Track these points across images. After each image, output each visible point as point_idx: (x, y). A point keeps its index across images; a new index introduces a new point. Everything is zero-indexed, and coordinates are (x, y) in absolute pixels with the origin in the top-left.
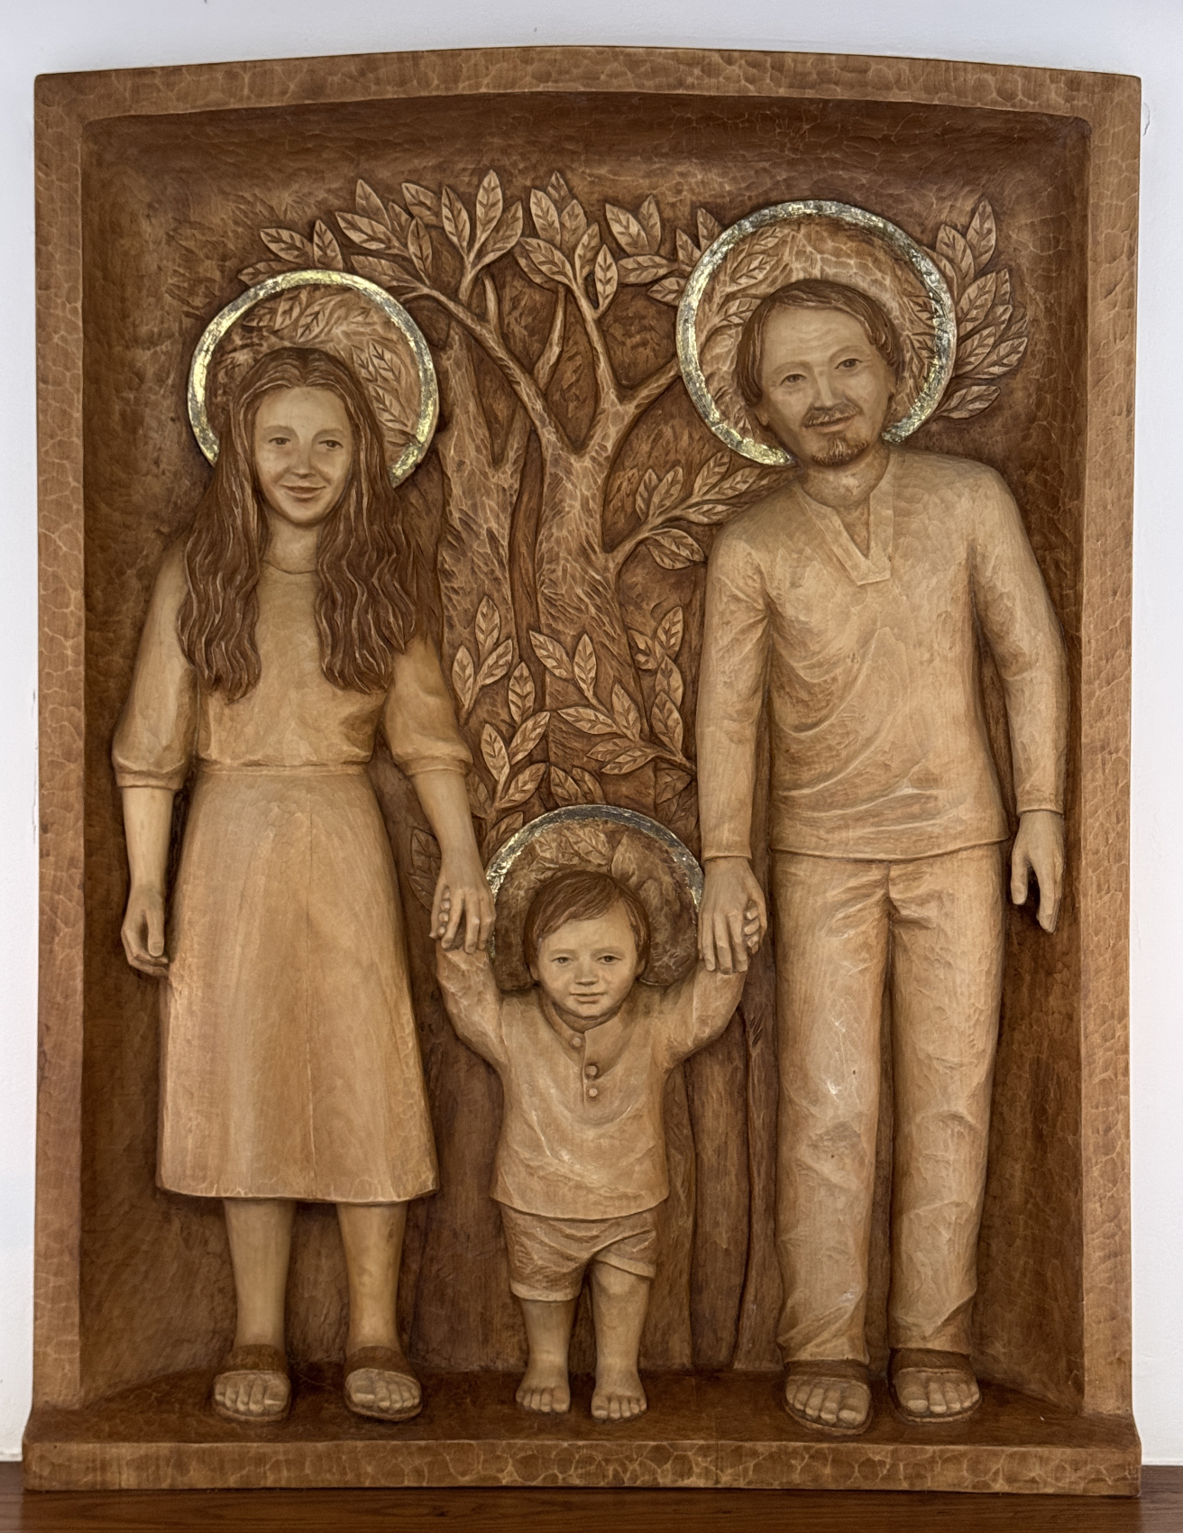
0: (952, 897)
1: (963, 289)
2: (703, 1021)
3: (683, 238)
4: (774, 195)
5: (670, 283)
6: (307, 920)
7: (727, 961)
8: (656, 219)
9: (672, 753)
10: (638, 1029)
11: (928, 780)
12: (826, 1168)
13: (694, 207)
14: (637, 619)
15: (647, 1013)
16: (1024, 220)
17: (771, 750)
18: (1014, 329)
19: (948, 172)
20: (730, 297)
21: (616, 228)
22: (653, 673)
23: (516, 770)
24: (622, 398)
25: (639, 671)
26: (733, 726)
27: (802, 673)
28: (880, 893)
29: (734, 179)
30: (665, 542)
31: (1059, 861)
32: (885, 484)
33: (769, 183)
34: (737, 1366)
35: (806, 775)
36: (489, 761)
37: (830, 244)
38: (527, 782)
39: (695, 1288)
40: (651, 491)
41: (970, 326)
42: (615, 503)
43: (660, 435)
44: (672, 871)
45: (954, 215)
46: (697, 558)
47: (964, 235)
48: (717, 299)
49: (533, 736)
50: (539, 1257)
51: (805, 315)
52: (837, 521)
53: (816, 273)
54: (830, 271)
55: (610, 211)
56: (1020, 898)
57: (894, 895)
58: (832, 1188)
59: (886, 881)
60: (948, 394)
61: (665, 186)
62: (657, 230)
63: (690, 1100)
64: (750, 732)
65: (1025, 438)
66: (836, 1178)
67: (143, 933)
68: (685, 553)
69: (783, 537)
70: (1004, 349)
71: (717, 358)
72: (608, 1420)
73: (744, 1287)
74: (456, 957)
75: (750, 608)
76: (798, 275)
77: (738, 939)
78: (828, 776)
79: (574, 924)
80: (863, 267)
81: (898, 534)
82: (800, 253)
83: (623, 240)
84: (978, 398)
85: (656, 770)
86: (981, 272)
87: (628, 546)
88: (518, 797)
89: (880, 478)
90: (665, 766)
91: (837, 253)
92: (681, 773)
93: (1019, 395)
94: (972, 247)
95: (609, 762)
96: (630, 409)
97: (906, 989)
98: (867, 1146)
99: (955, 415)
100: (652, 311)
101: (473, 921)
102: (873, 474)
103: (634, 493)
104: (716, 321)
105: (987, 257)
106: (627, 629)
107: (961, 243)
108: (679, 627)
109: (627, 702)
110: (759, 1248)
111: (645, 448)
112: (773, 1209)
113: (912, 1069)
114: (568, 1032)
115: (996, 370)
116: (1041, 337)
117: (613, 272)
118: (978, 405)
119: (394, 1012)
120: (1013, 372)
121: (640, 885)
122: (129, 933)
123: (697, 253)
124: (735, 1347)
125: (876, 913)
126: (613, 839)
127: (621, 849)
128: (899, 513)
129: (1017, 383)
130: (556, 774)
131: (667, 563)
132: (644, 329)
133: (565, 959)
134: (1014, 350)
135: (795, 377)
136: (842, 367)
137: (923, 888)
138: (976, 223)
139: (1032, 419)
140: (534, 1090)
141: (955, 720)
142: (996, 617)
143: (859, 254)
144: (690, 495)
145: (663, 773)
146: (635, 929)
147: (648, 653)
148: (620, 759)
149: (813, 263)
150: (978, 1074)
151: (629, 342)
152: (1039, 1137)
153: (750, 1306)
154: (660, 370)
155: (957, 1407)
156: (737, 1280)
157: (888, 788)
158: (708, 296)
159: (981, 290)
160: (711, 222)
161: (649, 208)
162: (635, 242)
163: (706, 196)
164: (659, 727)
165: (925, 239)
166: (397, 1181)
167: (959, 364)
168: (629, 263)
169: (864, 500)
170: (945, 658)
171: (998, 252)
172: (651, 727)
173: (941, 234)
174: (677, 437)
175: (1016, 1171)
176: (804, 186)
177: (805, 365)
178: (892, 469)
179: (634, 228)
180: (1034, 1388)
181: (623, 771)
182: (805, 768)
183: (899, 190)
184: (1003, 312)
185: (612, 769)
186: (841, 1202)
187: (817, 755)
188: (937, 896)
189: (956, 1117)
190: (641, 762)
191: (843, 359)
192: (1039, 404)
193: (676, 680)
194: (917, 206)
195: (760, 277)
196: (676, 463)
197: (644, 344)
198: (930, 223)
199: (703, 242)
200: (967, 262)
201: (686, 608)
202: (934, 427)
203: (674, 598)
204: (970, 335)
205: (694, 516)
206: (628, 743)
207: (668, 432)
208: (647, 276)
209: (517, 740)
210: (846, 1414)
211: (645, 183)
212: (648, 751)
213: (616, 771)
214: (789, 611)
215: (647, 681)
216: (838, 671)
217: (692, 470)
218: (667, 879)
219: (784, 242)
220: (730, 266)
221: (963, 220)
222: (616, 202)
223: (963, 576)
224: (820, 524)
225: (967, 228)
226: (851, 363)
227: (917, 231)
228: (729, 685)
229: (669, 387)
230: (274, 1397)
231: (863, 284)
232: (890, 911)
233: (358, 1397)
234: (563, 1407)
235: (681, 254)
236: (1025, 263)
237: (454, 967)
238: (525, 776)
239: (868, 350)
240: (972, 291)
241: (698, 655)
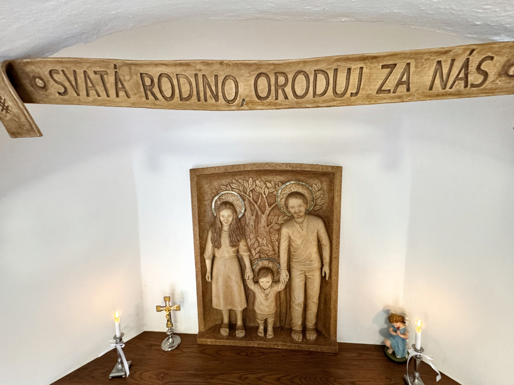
0: (314, 275)
1: (316, 193)
3: (277, 186)
4: (290, 180)
5: (276, 192)
7: (284, 283)
8: (273, 184)
9: (276, 252)
10: (272, 290)
11: (311, 261)
13: (279, 182)
14: (271, 235)
15: (273, 287)
16: (325, 184)
18: (323, 198)
19: (314, 177)
20: (284, 194)
21: (268, 185)
22: (274, 242)
23: (256, 254)
24: (269, 207)
25: (272, 241)
26: (284, 251)
27: (294, 246)
28: (304, 274)
29: (284, 178)
30: (275, 226)
31: (329, 271)
32: (305, 221)
33: (289, 178)
34: (286, 326)
36: (253, 253)
37: (297, 187)
38: (257, 256)
39: (280, 316)
40: (273, 219)
41: (317, 198)
42: (268, 220)
43: (274, 212)
44: (277, 267)
45: (315, 183)
46: (280, 228)
47: (316, 185)
48: (282, 194)
49: (258, 250)
50: (259, 318)
51: (294, 199)
52: (299, 226)
53: (296, 191)
54: (298, 190)
55: (267, 183)
56: (323, 275)
57: (306, 274)
59: (305, 273)
60: (314, 207)
61: (275, 179)
62: (274, 185)
64: (287, 252)
65: (325, 213)
66: (298, 309)
67: (208, 277)
68: (278, 227)
69: (291, 228)
70: (322, 201)
71: (282, 202)
72: (268, 339)
73: (286, 317)
74: (248, 281)
75: (287, 237)
76: (293, 191)
77: (285, 280)
78: (298, 259)
79: (263, 278)
80: (302, 190)
81: (307, 228)
82: (293, 188)
83: (269, 187)
84: (318, 207)
85: (274, 254)
86: (319, 191)
87: (270, 226)
88: (256, 257)
89: (304, 220)
91: (299, 188)
93: (324, 207)
94: (317, 187)
96: (270, 209)
97: (308, 285)
99: (315, 209)
100: (273, 195)
101: (250, 277)
102: (303, 219)
103: (271, 219)
104: (282, 197)
105: (319, 189)
106: (270, 236)
107: (316, 186)
108: (277, 236)
109: (271, 246)
111: (272, 213)
114: (263, 290)
115: (321, 204)
116: (327, 200)
117: (268, 191)
118: (318, 208)
119: (240, 287)
120: (323, 204)
122: (207, 278)
123: (279, 188)
124: (285, 324)
125: (304, 276)
126: (269, 263)
128: (307, 225)
129: (324, 206)
130: (261, 254)
131: (276, 228)
132: (272, 198)
133: (263, 282)
134: (323, 201)
135: (293, 208)
137: (310, 274)
138: (318, 184)
139: (326, 211)
140: (258, 297)
141: (315, 253)
142: (321, 239)
143: (302, 188)
144: (278, 220)
146: (272, 278)
147: (273, 239)
148: (270, 253)
149: (295, 189)
150: (317, 296)
151: (270, 199)
153: (287, 319)
154: (274, 203)
156: (285, 316)
157: (305, 262)
158: (281, 194)
159: (319, 193)
160: (281, 184)
161: (272, 182)
162: (270, 187)
163: (280, 180)
164: (275, 249)
165: (311, 186)
166: (241, 307)
167: (316, 203)
168: (270, 190)
169: (302, 223)
170: (314, 245)
171: (321, 188)
172: (274, 249)
173: (313, 185)
174: (277, 212)
176: (294, 179)
177: (294, 206)
178: (306, 218)
179: (270, 185)
180: (324, 333)
183: (308, 179)
184: (322, 196)
186: (299, 312)
188: (312, 275)
189: (315, 302)
192: (327, 209)
193: (277, 243)
194: (310, 181)
195: (288, 191)
196: (277, 215)
197: (272, 199)
198: (312, 184)
199: (280, 187)
200: (317, 189)
201: (278, 234)
202: (312, 211)
203: (276, 233)
204: (317, 199)
205: (279, 222)
206: (271, 251)
207: (275, 211)
208: (272, 191)
209: (256, 250)
210: (299, 340)
211: (272, 178)
212: (273, 252)
214: (292, 238)
215: (273, 243)
216: (299, 246)
217: (279, 216)
218: (276, 268)
219: (291, 187)
220: (284, 190)
221: (316, 183)
222: (268, 182)
223: (316, 234)
224: (296, 226)
225: (317, 184)
226: (300, 206)
227: (310, 185)
228: (284, 246)
229: (276, 205)
230: (227, 333)
231: (302, 192)
232: (306, 276)
235: (277, 188)
236: (325, 189)
237: (248, 282)
238: (257, 255)
239: (303, 204)
240: (318, 193)
241: (280, 240)
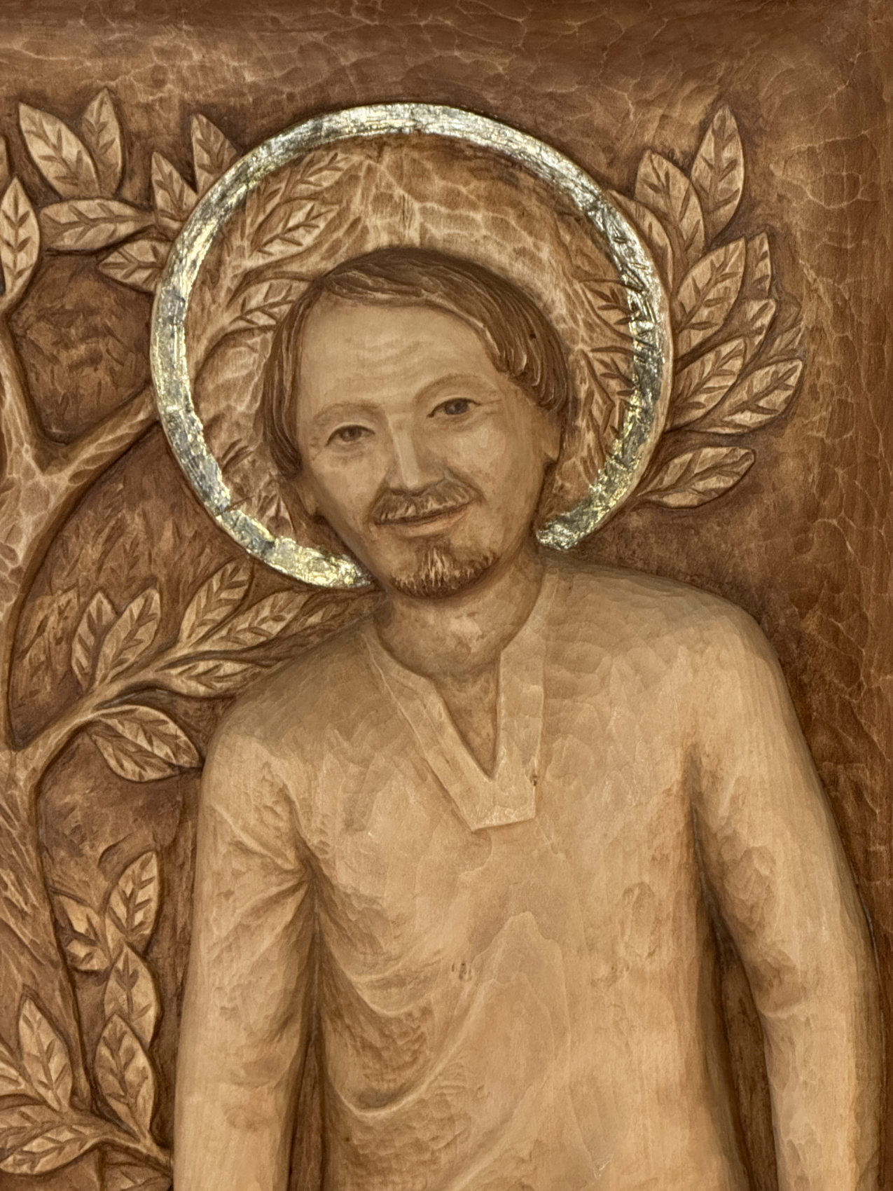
3: (163, 169)
4: (336, 93)
5: (141, 250)
8: (113, 134)
13: (187, 112)
14: (72, 874)
16: (796, 144)
18: (779, 343)
20: (250, 278)
21: (38, 149)
22: (100, 977)
24: (46, 462)
25: (72, 973)
26: (239, 1095)
27: (366, 996)
29: (262, 63)
30: (127, 730)
32: (530, 633)
33: (325, 71)
37: (438, 184)
40: (100, 632)
41: (697, 337)
42: (35, 654)
43: (120, 529)
45: (668, 135)
47: (686, 170)
48: (228, 281)
51: (372, 315)
53: (412, 235)
54: (440, 233)
55: (28, 118)
60: (659, 460)
61: (132, 74)
62: (115, 154)
64: (272, 1104)
65: (801, 547)
68: (162, 751)
70: (760, 379)
71: (228, 388)
75: (270, 868)
76: (378, 238)
80: (501, 226)
81: (552, 731)
82: (383, 200)
83: (51, 171)
84: (716, 468)
85: (103, 1166)
86: (718, 238)
87: (55, 737)
89: (520, 621)
91: (452, 200)
92: (151, 1173)
93: (790, 465)
94: (699, 191)
96: (61, 481)
99: (673, 500)
100: (109, 300)
102: (511, 611)
103: (68, 636)
104: (225, 320)
105: (727, 211)
106: (50, 893)
107: (680, 184)
108: (151, 891)
109: (47, 1036)
111: (92, 552)
115: (746, 418)
116: (828, 360)
117: (31, 230)
118: (715, 483)
120: (777, 423)
123: (190, 197)
129: (786, 443)
131: (130, 769)
132: (93, 332)
134: (778, 383)
135: (354, 432)
136: (441, 414)
138: (708, 148)
139: (813, 512)
143: (491, 201)
144: (174, 642)
145: (116, 1173)
147: (93, 939)
148: (34, 1146)
149: (406, 216)
154: (120, 409)
158: (210, 275)
159: (719, 273)
160: (218, 140)
161: (101, 113)
162: (72, 176)
163: (208, 93)
164: (109, 1083)
165: (615, 176)
167: (678, 404)
168: (61, 213)
169: (490, 664)
172: (94, 1084)
173: (645, 169)
178: (545, 604)
179: (72, 148)
181: (38, 1169)
184: (760, 313)
185: (18, 1164)
187: (397, 1156)
190: (72, 1152)
191: (442, 398)
193: (145, 993)
194: (600, 116)
195: (308, 240)
196: (151, 581)
197: (93, 360)
198: (625, 147)
199: (202, 177)
201: (167, 853)
202: (635, 521)
203: (143, 835)
204: (697, 353)
205: (180, 682)
206: (48, 1115)
207: (135, 523)
208: (95, 237)
211: (95, 66)
212: (87, 1131)
213: (25, 1169)
214: (343, 876)
215: (88, 994)
216: (433, 995)
217: (178, 597)
221: (683, 143)
222: (39, 101)
224: (404, 710)
226: (458, 407)
227: (600, 161)
229: (138, 441)
235: (161, 198)
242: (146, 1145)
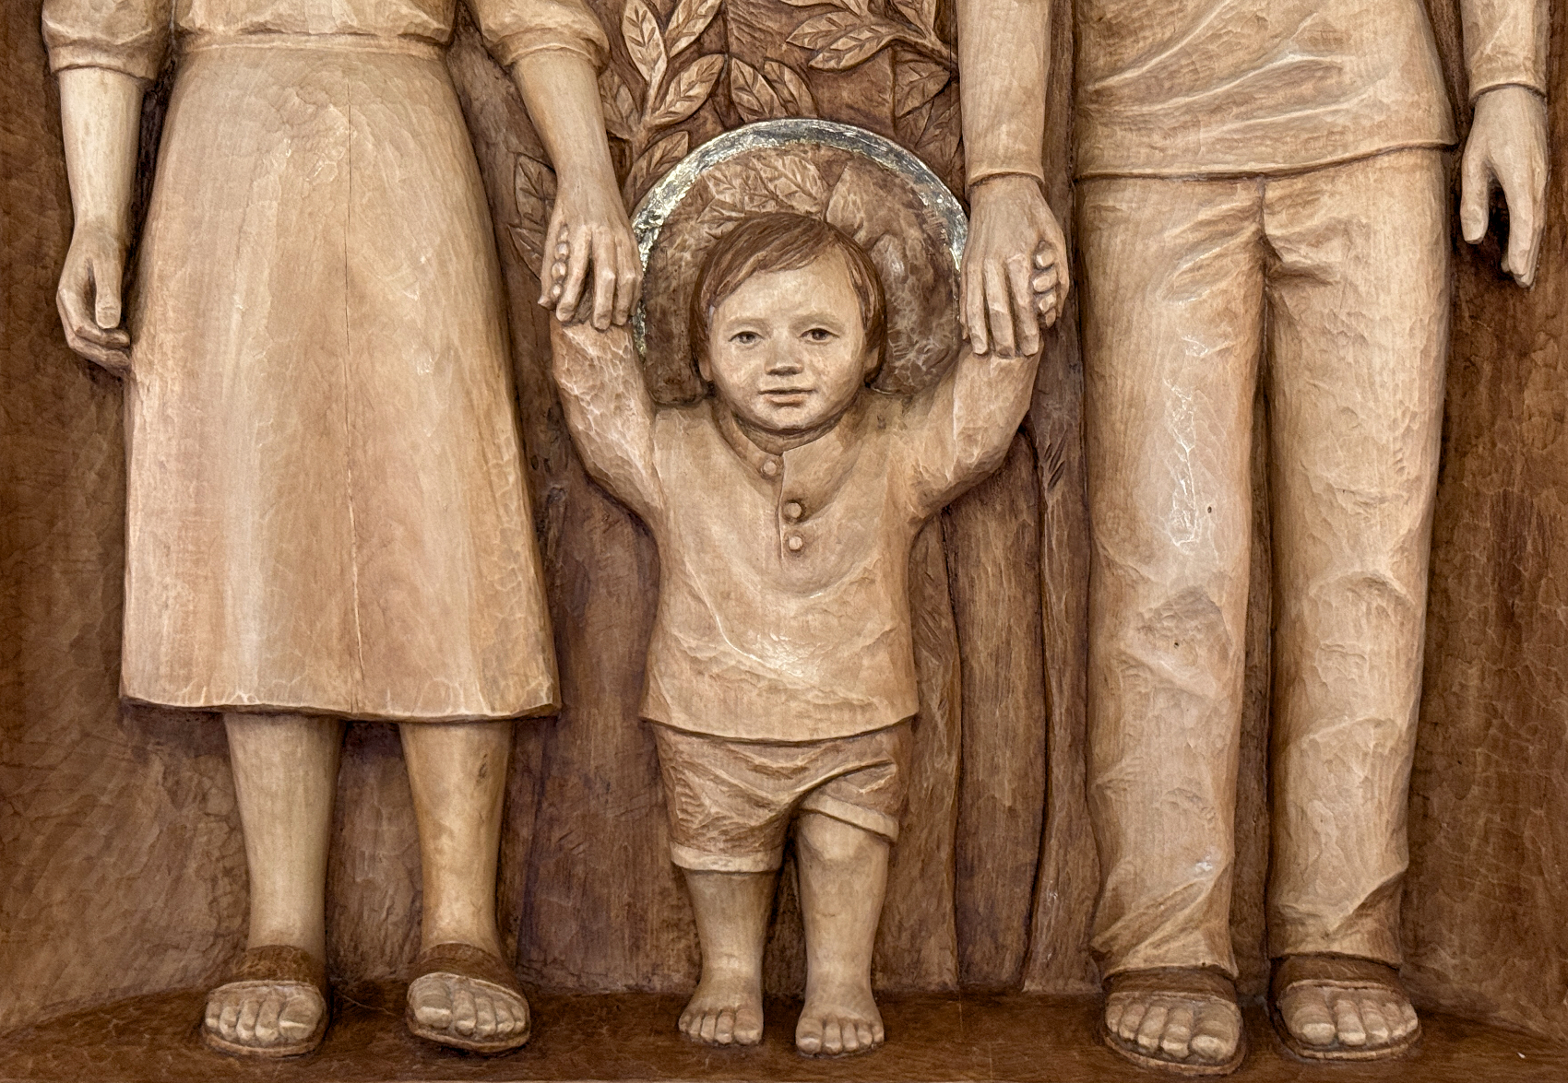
0: (1367, 232)
2: (969, 438)
6: (345, 276)
7: (1006, 336)
9: (921, 34)
10: (868, 449)
11: (1330, 39)
12: (1167, 662)
15: (882, 426)
17: (1075, 25)
23: (676, 66)
28: (1249, 229)
31: (1541, 167)
34: (1030, 986)
35: (1130, 50)
36: (635, 52)
38: (694, 84)
39: (961, 868)
49: (703, 10)
50: (713, 801)
56: (1475, 229)
57: (1272, 230)
58: (1176, 694)
59: (1259, 209)
63: (952, 576)
66: (1183, 677)
67: (89, 295)
72: (822, 1053)
73: (1039, 866)
74: (580, 336)
77: (1023, 300)
78: (1165, 45)
79: (763, 276)
85: (895, 63)
88: (681, 108)
90: (909, 56)
92: (933, 67)
95: (822, 49)
97: (1292, 386)
98: (1232, 628)
101: (604, 275)
110: (1063, 802)
112: (1083, 743)
113: (1303, 512)
114: (756, 454)
119: (484, 425)
121: (872, 242)
122: (68, 298)
124: (1026, 958)
125: (1244, 261)
126: (829, 175)
127: (841, 188)
130: (740, 71)
133: (750, 336)
137: (1318, 218)
140: (703, 542)
145: (906, 67)
146: (861, 292)
148: (839, 45)
150: (1410, 515)
152: (1508, 618)
153: (1049, 895)
155: (1383, 1034)
156: (1028, 856)
157: (1263, 54)
166: (491, 686)
175: (1471, 678)
180: (1505, 1014)
181: (843, 64)
182: (1129, 41)
185: (826, 60)
186: (1192, 716)
188: (1342, 229)
189: (1376, 583)
190: (871, 48)
206: (850, 19)
209: (679, 16)
210: (1203, 1043)
212: (883, 30)
213: (832, 64)
218: (914, 234)
230: (296, 1017)
232: (1265, 251)
233: (425, 1013)
234: (753, 1034)
237: (578, 352)
238: (691, 73)
242: (931, 41)
